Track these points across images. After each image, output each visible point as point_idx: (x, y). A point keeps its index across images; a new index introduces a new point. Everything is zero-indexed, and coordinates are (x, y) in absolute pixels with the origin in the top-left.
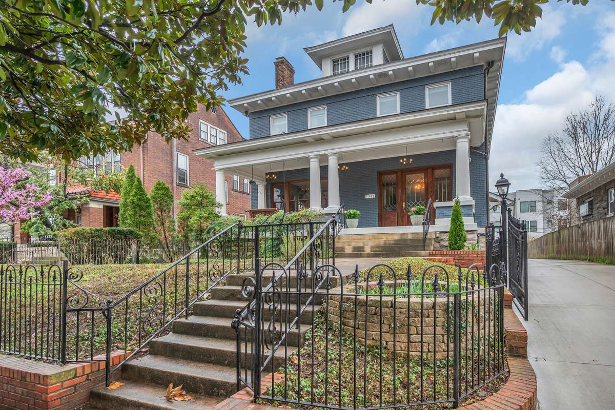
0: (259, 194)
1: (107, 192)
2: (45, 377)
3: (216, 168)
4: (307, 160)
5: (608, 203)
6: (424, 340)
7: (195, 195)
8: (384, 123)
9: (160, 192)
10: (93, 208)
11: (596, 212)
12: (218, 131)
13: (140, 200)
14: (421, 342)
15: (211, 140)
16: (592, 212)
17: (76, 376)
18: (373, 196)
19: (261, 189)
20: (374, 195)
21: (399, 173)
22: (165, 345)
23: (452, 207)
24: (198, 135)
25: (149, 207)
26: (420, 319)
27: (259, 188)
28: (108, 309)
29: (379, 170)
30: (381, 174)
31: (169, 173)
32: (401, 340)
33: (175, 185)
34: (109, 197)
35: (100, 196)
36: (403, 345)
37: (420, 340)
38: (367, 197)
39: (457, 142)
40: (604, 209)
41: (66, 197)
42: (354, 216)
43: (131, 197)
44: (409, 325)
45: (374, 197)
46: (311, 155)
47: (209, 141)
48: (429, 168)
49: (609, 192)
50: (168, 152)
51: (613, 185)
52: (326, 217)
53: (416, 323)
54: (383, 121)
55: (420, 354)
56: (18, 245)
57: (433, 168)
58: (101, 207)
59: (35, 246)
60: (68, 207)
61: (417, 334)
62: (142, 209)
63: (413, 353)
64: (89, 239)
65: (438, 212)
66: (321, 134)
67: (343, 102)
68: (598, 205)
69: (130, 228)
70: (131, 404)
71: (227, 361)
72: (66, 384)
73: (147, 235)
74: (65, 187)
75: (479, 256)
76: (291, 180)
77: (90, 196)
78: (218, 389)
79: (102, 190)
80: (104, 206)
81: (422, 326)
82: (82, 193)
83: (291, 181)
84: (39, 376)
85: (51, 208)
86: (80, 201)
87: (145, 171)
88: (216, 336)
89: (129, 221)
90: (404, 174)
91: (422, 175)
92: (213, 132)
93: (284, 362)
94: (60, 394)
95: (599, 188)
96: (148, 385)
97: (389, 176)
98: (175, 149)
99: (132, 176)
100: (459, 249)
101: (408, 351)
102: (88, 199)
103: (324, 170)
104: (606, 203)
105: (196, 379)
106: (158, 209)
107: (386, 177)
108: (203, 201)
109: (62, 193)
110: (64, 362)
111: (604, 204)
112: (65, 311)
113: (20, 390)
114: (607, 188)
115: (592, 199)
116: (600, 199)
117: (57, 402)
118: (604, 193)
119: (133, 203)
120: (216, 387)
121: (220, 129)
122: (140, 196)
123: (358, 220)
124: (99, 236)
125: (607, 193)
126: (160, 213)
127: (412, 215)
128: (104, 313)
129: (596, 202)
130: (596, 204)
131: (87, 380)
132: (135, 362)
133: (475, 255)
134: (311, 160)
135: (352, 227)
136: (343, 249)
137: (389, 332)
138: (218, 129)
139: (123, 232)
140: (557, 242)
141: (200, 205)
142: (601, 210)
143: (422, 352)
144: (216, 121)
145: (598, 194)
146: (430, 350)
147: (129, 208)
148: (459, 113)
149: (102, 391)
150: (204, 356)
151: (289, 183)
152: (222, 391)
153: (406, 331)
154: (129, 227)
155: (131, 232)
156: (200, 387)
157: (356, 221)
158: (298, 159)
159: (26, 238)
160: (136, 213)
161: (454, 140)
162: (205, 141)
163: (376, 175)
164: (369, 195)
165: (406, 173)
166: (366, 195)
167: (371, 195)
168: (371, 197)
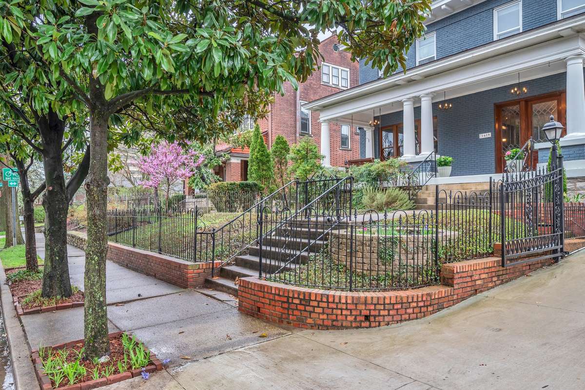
0: (367, 140)
1: (243, 148)
2: (187, 265)
3: (321, 119)
4: (401, 103)
6: (365, 262)
7: (301, 149)
8: (474, 55)
9: (279, 146)
10: (233, 163)
12: (340, 70)
13: (262, 155)
15: (333, 81)
17: (199, 269)
18: (488, 135)
19: (369, 135)
20: (490, 133)
21: (523, 103)
22: (242, 260)
24: (320, 79)
25: (268, 161)
27: (367, 134)
28: (213, 234)
29: (497, 102)
30: (499, 108)
31: (293, 123)
33: (298, 135)
34: (244, 152)
35: (238, 152)
36: (354, 265)
38: (482, 136)
39: (568, 64)
41: (215, 155)
42: (446, 164)
43: (256, 154)
45: (490, 136)
46: (403, 98)
47: (331, 83)
48: (563, 93)
50: (292, 102)
52: (411, 166)
53: (361, 250)
54: (473, 54)
55: (361, 271)
56: (187, 197)
58: (239, 162)
59: (198, 197)
60: (216, 164)
61: (362, 257)
62: (263, 164)
64: (226, 191)
65: (540, 154)
66: (411, 76)
67: (454, 25)
69: (255, 182)
72: (195, 271)
73: (268, 187)
74: (214, 147)
77: (231, 152)
79: (239, 146)
80: (241, 161)
82: (226, 151)
83: (399, 124)
84: (185, 265)
85: (206, 166)
86: (224, 157)
87: (272, 124)
89: (254, 175)
90: (529, 103)
92: (335, 72)
93: (289, 270)
94: (192, 276)
96: (230, 280)
98: (298, 98)
99: (258, 134)
101: (356, 268)
102: (229, 155)
103: (417, 111)
106: (278, 161)
108: (309, 155)
109: (212, 151)
110: (195, 261)
112: (196, 233)
113: (178, 272)
117: (192, 280)
119: (257, 158)
121: (342, 68)
122: (262, 152)
123: (451, 167)
124: (232, 189)
126: (279, 166)
127: (507, 160)
128: (211, 235)
131: (204, 272)
132: (227, 268)
134: (405, 104)
135: (442, 175)
136: (425, 201)
137: (346, 256)
138: (340, 67)
139: (249, 186)
141: (305, 158)
143: (363, 270)
144: (338, 59)
146: (369, 269)
147: (254, 163)
148: (562, 30)
149: (210, 279)
151: (397, 126)
154: (254, 180)
155: (256, 185)
157: (449, 169)
158: (392, 103)
159: (192, 191)
160: (259, 167)
161: (563, 63)
162: (326, 84)
163: (492, 108)
164: (483, 134)
165: (532, 102)
166: (480, 135)
167: (485, 134)
168: (486, 137)
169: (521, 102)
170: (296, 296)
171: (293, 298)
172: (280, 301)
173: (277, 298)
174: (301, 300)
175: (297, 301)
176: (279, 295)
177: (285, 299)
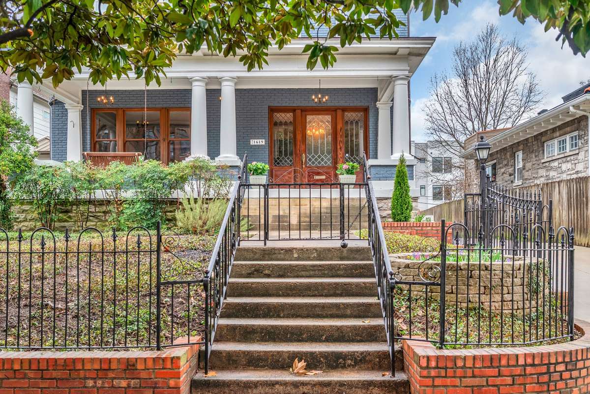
0: (70, 125)
2: (176, 358)
5: (515, 168)
6: (515, 299)
11: (500, 178)
14: (512, 301)
16: (495, 178)
17: (187, 361)
18: (262, 142)
19: (74, 116)
20: (264, 140)
23: (395, 166)
26: (511, 280)
27: (69, 115)
29: (270, 104)
30: (272, 110)
32: (496, 300)
36: (497, 305)
37: (511, 299)
38: (253, 142)
40: (510, 175)
44: (502, 286)
45: (264, 143)
46: (195, 75)
48: (339, 109)
49: (516, 155)
51: (521, 147)
53: (508, 284)
55: (511, 311)
57: (344, 110)
61: (508, 293)
63: (506, 312)
68: (503, 170)
70: (261, 384)
71: (324, 337)
72: (185, 367)
75: (434, 228)
76: (128, 106)
78: (344, 360)
81: (513, 286)
88: (282, 315)
90: (304, 113)
91: (328, 118)
94: (184, 380)
95: (505, 149)
97: (283, 115)
100: (406, 221)
101: (502, 310)
104: (512, 169)
105: (314, 353)
107: (278, 115)
110: (159, 347)
111: (511, 170)
114: (514, 151)
115: (495, 161)
116: (505, 162)
117: (183, 389)
118: (510, 157)
120: (342, 358)
125: (513, 156)
127: (343, 174)
129: (501, 165)
130: (500, 168)
131: (190, 366)
133: (429, 228)
134: (195, 83)
136: (257, 219)
137: (484, 294)
140: (455, 214)
142: (507, 177)
143: (512, 309)
145: (503, 157)
146: (519, 307)
149: (205, 378)
150: (292, 334)
151: (124, 111)
152: (349, 362)
153: (500, 292)
156: (321, 361)
163: (266, 111)
164: (256, 140)
165: (307, 113)
166: (251, 140)
167: (258, 140)
168: (258, 144)
169: (297, 111)
170: (560, 359)
171: (557, 363)
172: (534, 374)
173: (529, 369)
174: (567, 364)
175: (561, 367)
176: (533, 365)
177: (544, 369)
